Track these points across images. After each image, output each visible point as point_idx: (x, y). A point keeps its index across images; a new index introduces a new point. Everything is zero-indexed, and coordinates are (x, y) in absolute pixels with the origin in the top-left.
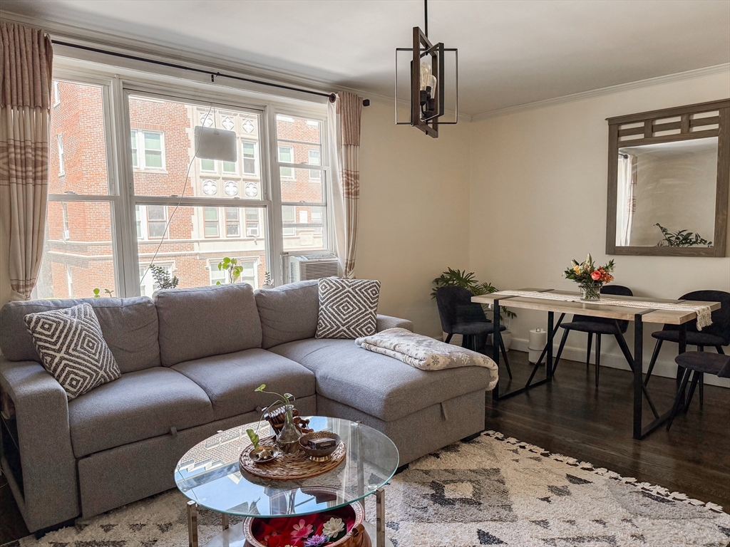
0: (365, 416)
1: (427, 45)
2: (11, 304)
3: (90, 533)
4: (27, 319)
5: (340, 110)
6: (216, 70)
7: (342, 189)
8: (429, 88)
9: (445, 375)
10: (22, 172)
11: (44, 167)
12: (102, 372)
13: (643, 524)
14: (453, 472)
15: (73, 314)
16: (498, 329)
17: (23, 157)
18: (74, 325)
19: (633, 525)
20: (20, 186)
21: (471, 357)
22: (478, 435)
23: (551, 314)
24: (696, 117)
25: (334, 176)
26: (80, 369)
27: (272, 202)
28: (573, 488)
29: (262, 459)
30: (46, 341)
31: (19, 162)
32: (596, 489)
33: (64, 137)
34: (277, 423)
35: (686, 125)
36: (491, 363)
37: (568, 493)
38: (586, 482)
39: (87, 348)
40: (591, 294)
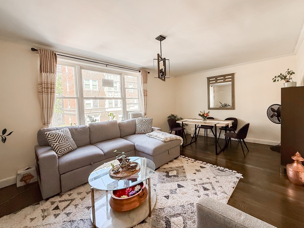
0: (148, 155)
1: (161, 59)
2: (42, 129)
3: (64, 197)
4: (45, 134)
5: (142, 74)
6: (107, 64)
7: (143, 94)
8: (162, 69)
9: (169, 142)
10: (47, 91)
11: (54, 89)
12: (70, 148)
13: (218, 178)
14: (171, 168)
15: (62, 131)
16: (183, 129)
17: (47, 86)
18: (62, 135)
19: (216, 178)
20: (46, 95)
21: (176, 137)
22: (178, 157)
23: (196, 125)
24: (226, 77)
25: (141, 91)
26: (63, 148)
27: (124, 98)
28: (201, 169)
29: (116, 171)
30: (51, 140)
31: (46, 88)
32: (207, 169)
33: (69, 81)
34: (120, 160)
35: (224, 79)
36: (181, 139)
37: (200, 171)
38: (205, 168)
39: (66, 141)
40: (205, 120)
